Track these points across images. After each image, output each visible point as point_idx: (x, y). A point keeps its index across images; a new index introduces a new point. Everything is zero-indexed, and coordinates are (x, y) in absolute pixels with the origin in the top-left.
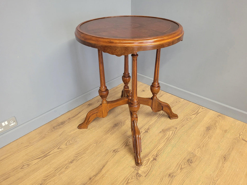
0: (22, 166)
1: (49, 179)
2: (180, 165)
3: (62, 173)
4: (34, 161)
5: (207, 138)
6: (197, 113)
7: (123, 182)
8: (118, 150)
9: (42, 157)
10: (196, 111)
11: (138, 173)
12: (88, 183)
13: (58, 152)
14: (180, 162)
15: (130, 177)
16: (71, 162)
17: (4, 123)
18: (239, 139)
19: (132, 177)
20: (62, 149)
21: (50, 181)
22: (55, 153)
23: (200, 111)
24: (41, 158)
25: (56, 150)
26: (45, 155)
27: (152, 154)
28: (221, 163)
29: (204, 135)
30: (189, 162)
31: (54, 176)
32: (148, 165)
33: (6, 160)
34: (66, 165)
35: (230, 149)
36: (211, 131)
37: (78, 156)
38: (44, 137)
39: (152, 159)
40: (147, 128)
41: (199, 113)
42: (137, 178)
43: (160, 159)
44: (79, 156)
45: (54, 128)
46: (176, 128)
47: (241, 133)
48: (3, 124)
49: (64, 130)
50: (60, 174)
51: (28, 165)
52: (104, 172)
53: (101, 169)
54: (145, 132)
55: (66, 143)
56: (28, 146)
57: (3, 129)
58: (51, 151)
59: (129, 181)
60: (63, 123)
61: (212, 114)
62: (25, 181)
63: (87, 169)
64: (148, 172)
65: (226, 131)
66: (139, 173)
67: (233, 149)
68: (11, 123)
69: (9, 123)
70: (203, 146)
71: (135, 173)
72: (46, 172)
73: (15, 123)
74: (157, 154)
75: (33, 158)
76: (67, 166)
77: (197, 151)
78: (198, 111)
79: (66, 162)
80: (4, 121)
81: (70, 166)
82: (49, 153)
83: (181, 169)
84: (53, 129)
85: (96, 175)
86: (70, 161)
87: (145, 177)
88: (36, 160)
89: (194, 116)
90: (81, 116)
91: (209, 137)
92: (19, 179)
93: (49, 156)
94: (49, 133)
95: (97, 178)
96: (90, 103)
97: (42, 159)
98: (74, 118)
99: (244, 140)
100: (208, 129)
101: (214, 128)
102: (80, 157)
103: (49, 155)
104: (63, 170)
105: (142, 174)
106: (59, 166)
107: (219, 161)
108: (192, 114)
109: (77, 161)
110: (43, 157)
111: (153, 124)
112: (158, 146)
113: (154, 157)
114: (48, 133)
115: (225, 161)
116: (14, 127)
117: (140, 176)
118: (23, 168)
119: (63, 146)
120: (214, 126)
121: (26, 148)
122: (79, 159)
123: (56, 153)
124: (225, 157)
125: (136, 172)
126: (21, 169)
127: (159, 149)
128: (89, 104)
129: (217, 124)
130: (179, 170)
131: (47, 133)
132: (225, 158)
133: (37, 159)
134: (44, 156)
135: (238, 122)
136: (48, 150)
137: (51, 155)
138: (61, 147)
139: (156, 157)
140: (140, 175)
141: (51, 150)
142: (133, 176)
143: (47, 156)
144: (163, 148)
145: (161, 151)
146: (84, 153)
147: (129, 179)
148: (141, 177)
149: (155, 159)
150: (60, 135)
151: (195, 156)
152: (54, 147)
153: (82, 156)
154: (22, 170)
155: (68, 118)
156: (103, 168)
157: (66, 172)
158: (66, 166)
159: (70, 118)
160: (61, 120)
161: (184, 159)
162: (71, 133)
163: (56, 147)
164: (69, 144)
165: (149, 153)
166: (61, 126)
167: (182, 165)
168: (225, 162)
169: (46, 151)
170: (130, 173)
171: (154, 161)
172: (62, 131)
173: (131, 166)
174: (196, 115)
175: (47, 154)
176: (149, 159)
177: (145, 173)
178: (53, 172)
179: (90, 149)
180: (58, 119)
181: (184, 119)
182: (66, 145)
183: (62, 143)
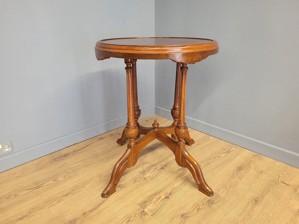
0: (9, 196)
1: (35, 212)
2: (197, 206)
3: (52, 206)
4: (23, 192)
5: (236, 178)
6: (229, 152)
7: (123, 220)
8: (125, 186)
10: (228, 150)
12: (80, 218)
13: (53, 184)
14: (199, 202)
15: (133, 215)
16: (65, 195)
18: (278, 181)
19: (136, 215)
20: (58, 181)
21: (36, 214)
22: (50, 184)
23: (232, 150)
24: (32, 190)
25: (51, 182)
26: (38, 186)
27: (164, 192)
28: (251, 206)
29: (233, 175)
30: (210, 203)
31: (42, 208)
32: (158, 203)
34: (59, 197)
35: (264, 192)
36: (242, 172)
37: (75, 189)
38: (41, 169)
40: (164, 165)
41: (230, 152)
42: (141, 217)
43: (173, 198)
45: (54, 159)
47: (281, 175)
49: (65, 162)
50: (49, 207)
51: (16, 196)
52: (102, 208)
53: (100, 205)
54: (161, 169)
55: (65, 176)
56: (21, 176)
59: (131, 219)
60: (66, 155)
61: (246, 153)
62: (7, 212)
63: (83, 204)
64: (155, 211)
65: (261, 172)
66: (145, 210)
67: (268, 192)
68: (6, 148)
69: (3, 148)
70: (230, 186)
71: (141, 211)
72: (34, 204)
73: (10, 149)
74: (171, 192)
75: (23, 189)
77: (221, 191)
78: (230, 150)
79: (60, 195)
81: (63, 199)
82: (42, 184)
83: (199, 209)
84: (53, 161)
85: (91, 211)
86: (64, 194)
87: (151, 216)
89: (224, 155)
90: (88, 149)
91: (240, 177)
93: (41, 188)
94: (48, 164)
95: (93, 213)
96: (102, 137)
98: (80, 151)
99: (284, 183)
100: (240, 169)
101: (246, 168)
102: (78, 191)
104: (54, 203)
105: (148, 213)
106: (52, 198)
107: (248, 204)
108: (221, 153)
109: (73, 194)
110: (34, 189)
111: (172, 160)
112: (174, 184)
113: (167, 195)
115: (255, 204)
116: (8, 153)
117: (146, 214)
118: (9, 198)
119: (60, 179)
120: (247, 166)
122: (76, 193)
123: (51, 185)
124: (256, 199)
125: (142, 210)
126: (6, 199)
127: (175, 187)
128: (100, 138)
129: (251, 165)
130: (195, 211)
131: (45, 165)
132: (256, 201)
133: (27, 190)
134: (36, 187)
135: (278, 163)
136: (41, 182)
137: (44, 187)
138: (57, 179)
139: (170, 195)
140: (146, 213)
141: (44, 182)
143: (39, 188)
144: (179, 186)
145: (177, 190)
146: (83, 187)
147: (131, 217)
148: (146, 216)
149: (167, 197)
150: (60, 167)
151: (218, 197)
152: (49, 178)
153: (80, 190)
154: (8, 200)
155: (73, 151)
156: (102, 203)
157: (58, 205)
158: (59, 199)
159: (75, 151)
160: (64, 152)
161: (204, 199)
162: (73, 165)
163: (52, 179)
164: (68, 176)
165: (162, 191)
166: (63, 158)
167: (200, 206)
168: (255, 206)
169: (39, 183)
170: (133, 210)
171: (166, 199)
172: (63, 163)
173: (136, 203)
174: (226, 154)
175: (40, 185)
176: (160, 197)
177: (152, 211)
178: (42, 204)
179: (91, 183)
180: (62, 151)
181: (211, 157)
182: (64, 177)
183: (60, 176)
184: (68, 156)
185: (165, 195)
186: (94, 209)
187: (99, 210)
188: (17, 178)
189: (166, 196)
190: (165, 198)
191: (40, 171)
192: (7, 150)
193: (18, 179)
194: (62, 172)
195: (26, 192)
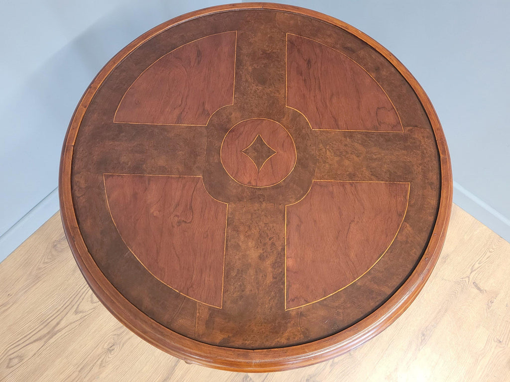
0: (8, 360)
3: (94, 377)
4: (30, 347)
9: (44, 336)
13: (77, 323)
16: (108, 349)
20: (84, 314)
22: (71, 323)
24: (44, 340)
25: (71, 317)
26: (50, 330)
28: (413, 348)
34: (99, 356)
35: (439, 311)
37: (121, 334)
38: (37, 278)
44: (123, 334)
45: (55, 246)
51: (21, 358)
52: (179, 376)
53: (174, 368)
56: (8, 303)
58: (61, 320)
63: (145, 369)
67: (446, 311)
75: (26, 339)
76: (102, 361)
79: (99, 351)
81: (108, 359)
82: (58, 324)
83: (333, 364)
84: (54, 253)
86: (106, 346)
88: (34, 344)
93: (59, 335)
94: (47, 263)
97: (46, 342)
99: (476, 286)
103: (59, 331)
104: (96, 370)
106: (87, 360)
107: (411, 343)
109: (121, 344)
110: (47, 337)
114: (44, 263)
115: (421, 344)
118: (10, 366)
119: (86, 306)
122: (126, 342)
123: (73, 325)
124: (425, 333)
130: (328, 369)
131: (42, 266)
132: (424, 336)
133: (35, 341)
134: (48, 333)
136: (53, 317)
137: (64, 331)
141: (59, 317)
143: (55, 334)
152: (65, 306)
154: (11, 370)
157: (103, 375)
163: (70, 307)
168: (421, 347)
169: (50, 320)
178: (75, 375)
183: (82, 297)
186: (166, 379)
191: (38, 285)
194: (83, 287)
195: (35, 347)
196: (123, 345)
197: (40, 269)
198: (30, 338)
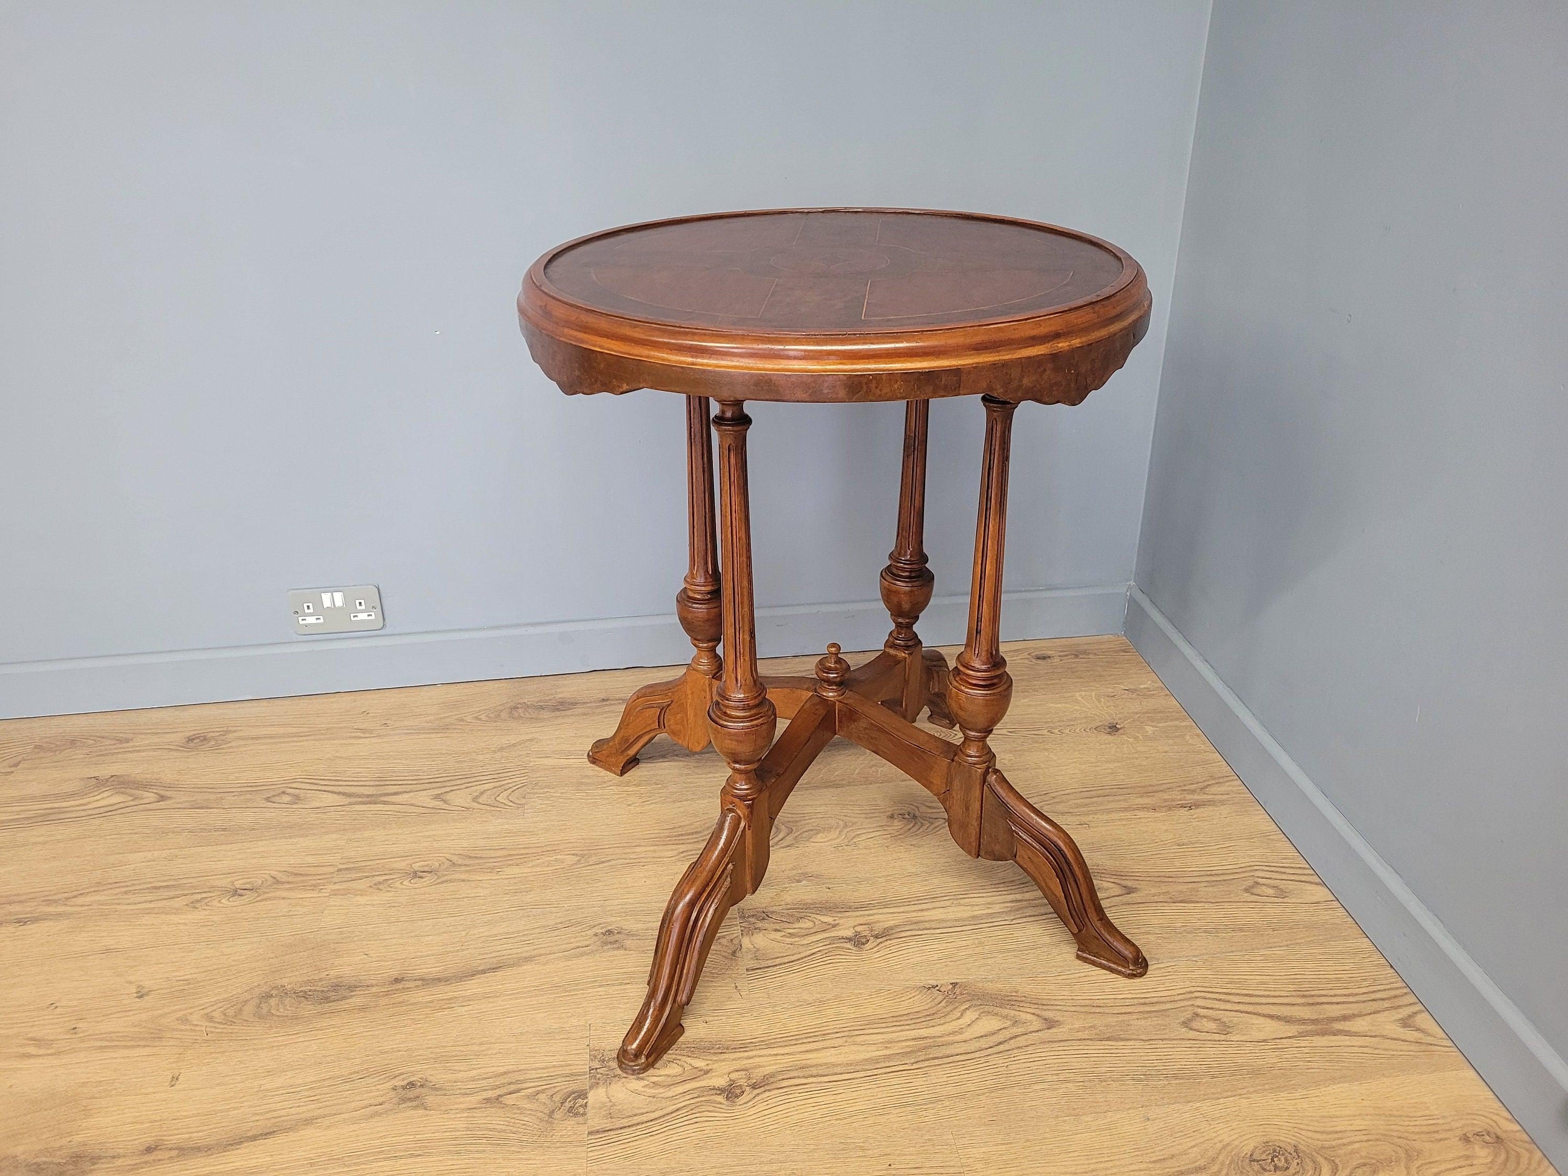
0: (280, 792)
1: (287, 889)
3: (345, 893)
4: (320, 794)
6: (1323, 1026)
7: (485, 1083)
8: (628, 943)
9: (359, 796)
10: (1336, 1010)
11: (583, 1094)
12: (374, 989)
13: (421, 810)
15: (532, 1084)
16: (415, 872)
17: (330, 594)
19: (543, 1091)
20: (445, 806)
21: (284, 898)
22: (412, 805)
23: (1358, 1025)
24: (353, 800)
25: (424, 798)
26: (376, 794)
27: (747, 1058)
31: (314, 887)
32: (670, 1094)
33: (267, 744)
34: (392, 871)
37: (460, 865)
38: (445, 728)
39: (721, 1082)
40: (881, 926)
41: (1335, 1031)
42: (553, 1112)
43: (754, 1109)
44: (463, 868)
45: (514, 708)
46: (1051, 1024)
48: (326, 599)
49: (536, 736)
50: (335, 893)
51: (297, 799)
52: (468, 993)
53: (474, 973)
54: (850, 940)
55: (482, 793)
56: (371, 731)
57: (322, 621)
58: (405, 792)
59: (510, 1100)
60: (563, 706)
62: (229, 847)
63: (431, 937)
64: (625, 1122)
66: (591, 1095)
68: (359, 607)
69: (350, 606)
71: (574, 1086)
72: (310, 859)
73: (373, 617)
74: (773, 1075)
75: (333, 783)
76: (387, 880)
78: (1346, 1018)
79: (401, 864)
80: (332, 589)
81: (398, 884)
82: (395, 794)
84: (504, 715)
85: (426, 982)
86: (416, 867)
87: (590, 1133)
88: (335, 795)
89: (1270, 1028)
92: (224, 830)
93: (379, 807)
94: (480, 719)
95: (422, 996)
97: (350, 804)
100: (1276, 1160)
102: (463, 877)
103: (385, 803)
104: (362, 885)
105: (590, 1112)
106: (368, 863)
109: (439, 881)
110: (360, 799)
112: (826, 1043)
113: (742, 1082)
114: (477, 718)
116: (365, 632)
117: (576, 1115)
118: (273, 799)
119: (460, 798)
121: (355, 737)
122: (451, 881)
123: (413, 809)
125: (583, 1083)
126: (268, 799)
127: (815, 1062)
131: (469, 719)
133: (339, 793)
134: (368, 796)
136: (400, 782)
137: (390, 808)
138: (448, 797)
139: (754, 1087)
140: (581, 1110)
141: (408, 788)
142: (550, 1093)
143: (375, 803)
144: (839, 1070)
145: (809, 1080)
146: (493, 868)
147: (518, 1091)
148: (572, 1122)
149: (731, 1092)
150: (502, 749)
152: (432, 780)
153: (473, 877)
154: (266, 804)
155: (602, 696)
156: (484, 972)
157: (362, 900)
158: (385, 877)
159: (608, 700)
160: (568, 690)
162: (546, 761)
163: (439, 785)
164: (491, 801)
165: (743, 1047)
166: (547, 715)
169: (393, 783)
170: (554, 1066)
171: (720, 1099)
172: (523, 737)
173: (595, 1044)
174: (1293, 1030)
175: (388, 794)
176: (707, 1072)
177: (610, 1116)
178: (325, 870)
179: (530, 864)
180: (569, 680)
181: (1168, 1006)
182: (475, 800)
183: (470, 785)
184: (569, 713)
185: (734, 1076)
186: (439, 980)
187: (451, 995)
188: (353, 735)
189: (732, 1083)
190: (721, 1091)
191: (433, 735)
192: (363, 616)
193: (353, 741)
194: (486, 773)
195: (331, 799)
196: (443, 882)
197: (462, 720)
198: (340, 786)
